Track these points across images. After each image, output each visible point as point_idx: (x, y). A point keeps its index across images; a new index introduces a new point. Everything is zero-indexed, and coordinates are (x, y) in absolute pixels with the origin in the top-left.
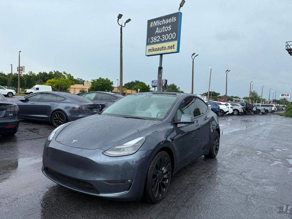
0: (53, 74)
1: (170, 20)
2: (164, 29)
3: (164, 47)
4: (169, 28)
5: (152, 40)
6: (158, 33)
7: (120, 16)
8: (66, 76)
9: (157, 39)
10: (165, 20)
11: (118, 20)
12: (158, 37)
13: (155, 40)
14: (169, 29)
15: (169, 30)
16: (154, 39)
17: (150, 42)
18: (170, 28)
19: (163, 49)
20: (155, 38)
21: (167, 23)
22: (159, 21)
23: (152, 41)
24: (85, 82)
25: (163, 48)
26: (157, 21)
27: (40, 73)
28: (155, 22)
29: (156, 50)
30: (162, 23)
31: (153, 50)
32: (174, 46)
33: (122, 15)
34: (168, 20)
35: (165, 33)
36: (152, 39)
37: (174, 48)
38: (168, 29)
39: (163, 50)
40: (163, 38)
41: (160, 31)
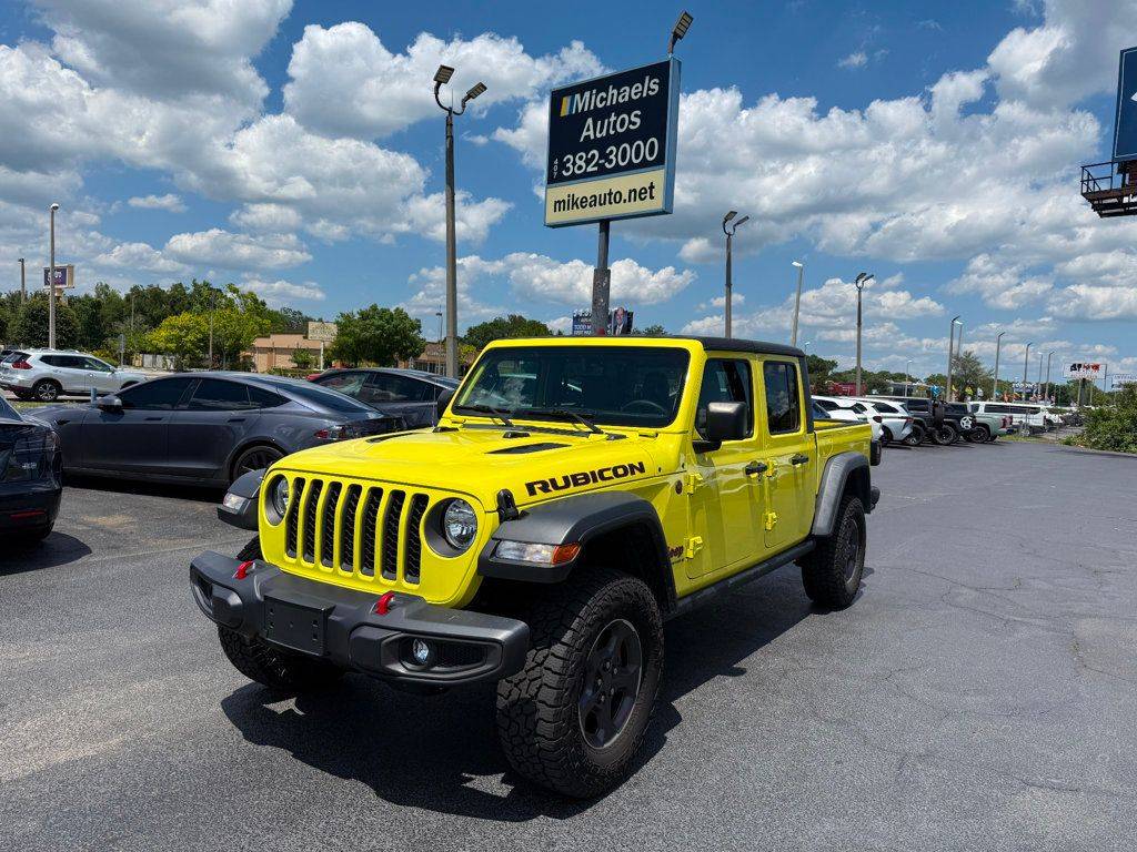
0: (188, 292)
1: (637, 88)
2: (615, 122)
3: (614, 191)
4: (633, 119)
5: (569, 165)
7: (444, 75)
8: (237, 301)
9: (588, 162)
10: (619, 90)
11: (437, 88)
12: (593, 156)
13: (580, 168)
14: (634, 124)
15: (631, 127)
16: (574, 164)
17: (559, 171)
18: (635, 118)
19: (612, 200)
22: (594, 92)
23: (568, 169)
24: (311, 325)
25: (612, 197)
26: (587, 94)
27: (135, 290)
28: (578, 96)
29: (584, 205)
30: (606, 99)
31: (574, 203)
32: (652, 187)
33: (453, 70)
34: (627, 88)
35: (617, 139)
36: (568, 160)
37: (652, 197)
38: (630, 122)
39: (610, 203)
40: (612, 157)
41: (600, 132)
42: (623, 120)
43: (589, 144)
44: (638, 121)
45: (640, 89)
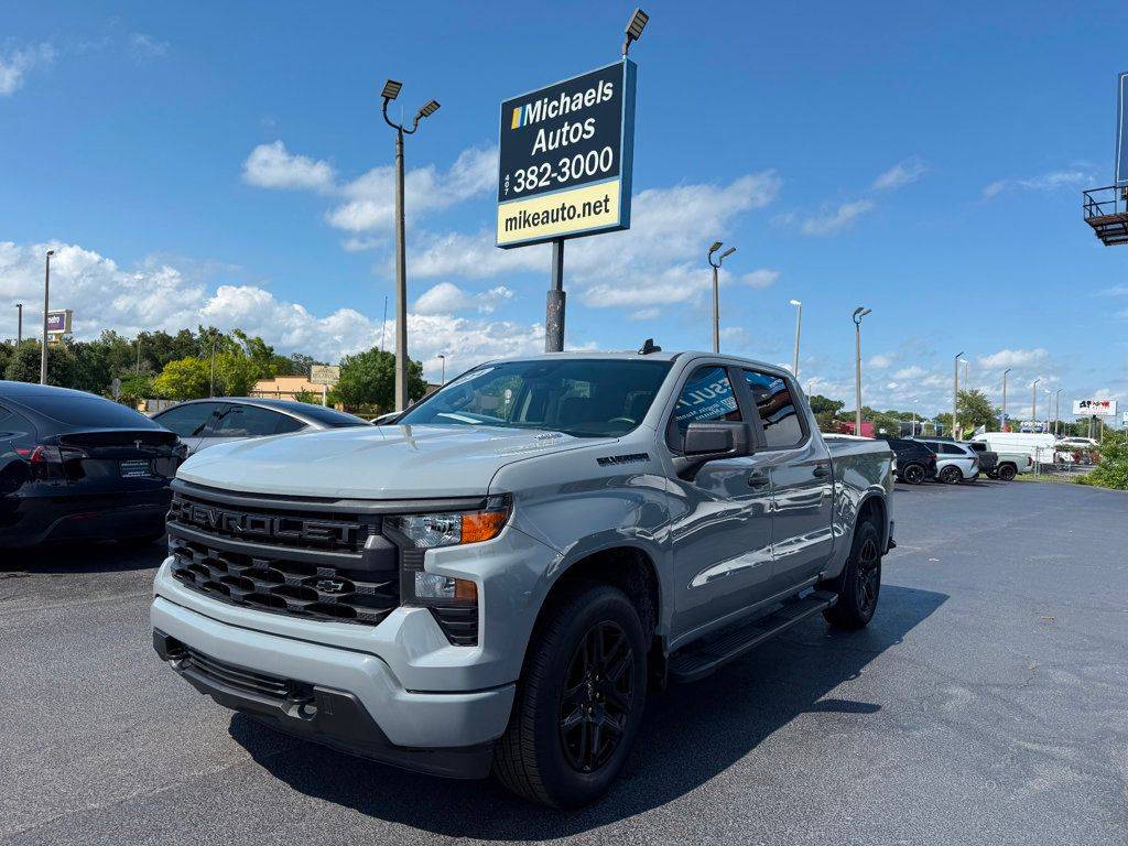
0: (195, 338)
1: (591, 94)
2: (568, 132)
3: (567, 206)
4: (587, 128)
5: (520, 180)
6: (544, 150)
7: (391, 91)
8: (244, 346)
9: (540, 176)
10: (571, 97)
11: (385, 104)
12: (546, 169)
13: (532, 183)
14: (588, 133)
15: (585, 136)
16: (526, 179)
17: (511, 188)
18: (589, 128)
19: (566, 216)
20: (532, 172)
21: (580, 106)
22: (546, 100)
23: (519, 185)
24: (314, 369)
25: (566, 212)
26: (539, 104)
27: (142, 336)
28: (529, 106)
29: (536, 222)
30: (558, 108)
31: (525, 220)
32: (607, 200)
34: (580, 95)
35: (570, 151)
36: (520, 175)
37: (607, 211)
38: (585, 132)
39: (564, 219)
40: (565, 169)
41: (553, 144)
42: (577, 129)
43: (541, 157)
44: (592, 129)
45: (594, 95)
